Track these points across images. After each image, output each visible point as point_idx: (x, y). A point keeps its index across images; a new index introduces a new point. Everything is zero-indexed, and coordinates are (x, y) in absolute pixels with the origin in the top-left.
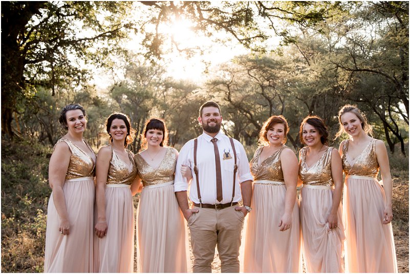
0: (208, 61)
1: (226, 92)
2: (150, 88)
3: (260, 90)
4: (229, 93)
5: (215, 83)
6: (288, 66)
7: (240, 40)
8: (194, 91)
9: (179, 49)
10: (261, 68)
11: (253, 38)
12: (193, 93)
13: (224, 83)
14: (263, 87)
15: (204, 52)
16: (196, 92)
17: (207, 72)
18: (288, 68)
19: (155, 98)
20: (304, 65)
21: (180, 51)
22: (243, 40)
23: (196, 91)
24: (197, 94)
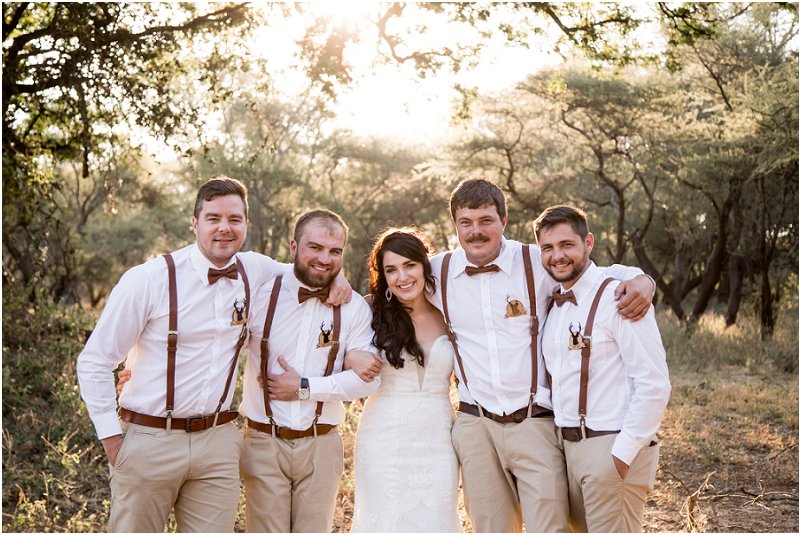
0: (470, 87)
1: (502, 169)
2: (293, 159)
3: (590, 163)
4: (512, 171)
5: (477, 146)
6: (666, 99)
7: (567, 30)
8: (419, 167)
9: (398, 55)
10: (596, 106)
11: (601, 24)
12: (416, 171)
13: (498, 145)
14: (600, 155)
15: (463, 65)
16: (424, 170)
17: (466, 117)
18: (668, 105)
19: (307, 186)
20: (709, 97)
21: (401, 60)
22: (575, 30)
23: (424, 165)
24: (426, 173)
